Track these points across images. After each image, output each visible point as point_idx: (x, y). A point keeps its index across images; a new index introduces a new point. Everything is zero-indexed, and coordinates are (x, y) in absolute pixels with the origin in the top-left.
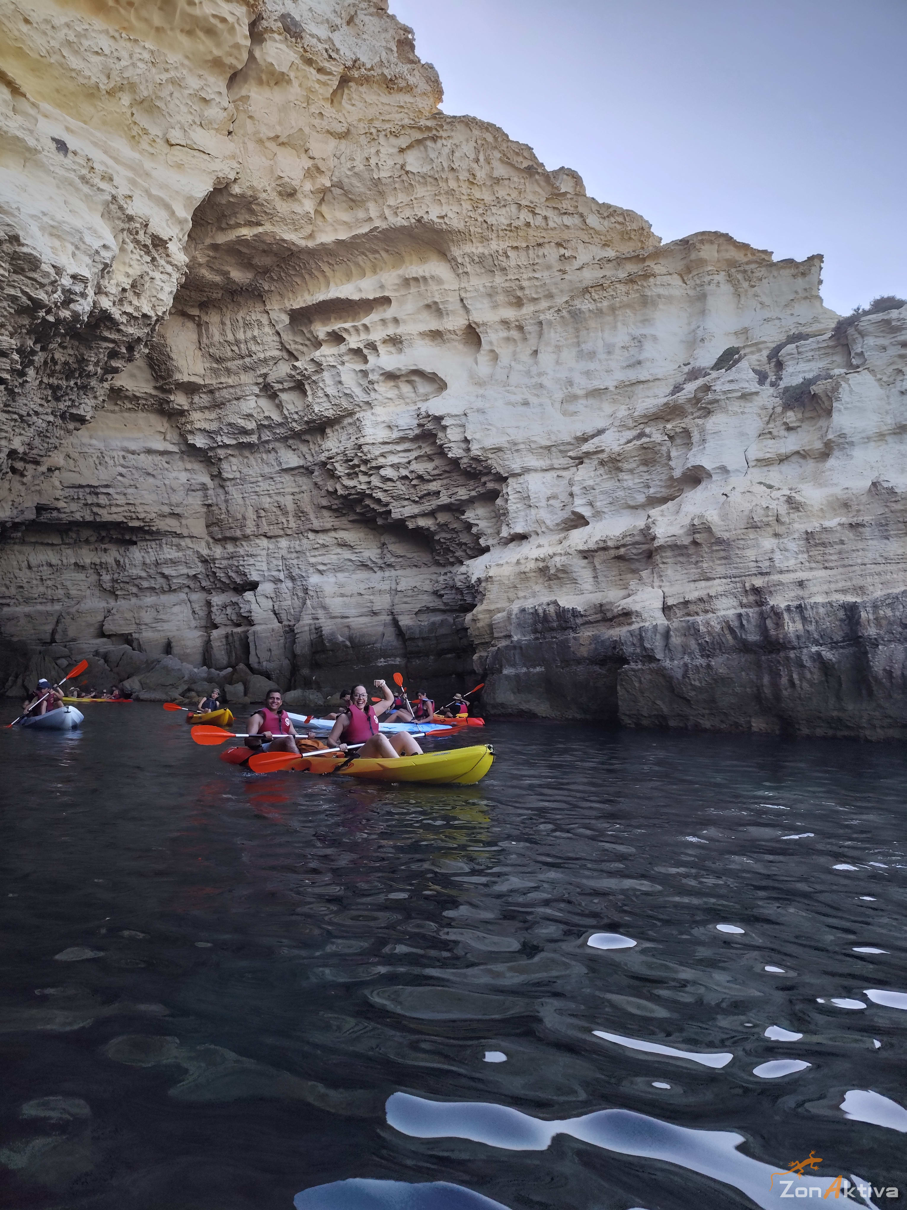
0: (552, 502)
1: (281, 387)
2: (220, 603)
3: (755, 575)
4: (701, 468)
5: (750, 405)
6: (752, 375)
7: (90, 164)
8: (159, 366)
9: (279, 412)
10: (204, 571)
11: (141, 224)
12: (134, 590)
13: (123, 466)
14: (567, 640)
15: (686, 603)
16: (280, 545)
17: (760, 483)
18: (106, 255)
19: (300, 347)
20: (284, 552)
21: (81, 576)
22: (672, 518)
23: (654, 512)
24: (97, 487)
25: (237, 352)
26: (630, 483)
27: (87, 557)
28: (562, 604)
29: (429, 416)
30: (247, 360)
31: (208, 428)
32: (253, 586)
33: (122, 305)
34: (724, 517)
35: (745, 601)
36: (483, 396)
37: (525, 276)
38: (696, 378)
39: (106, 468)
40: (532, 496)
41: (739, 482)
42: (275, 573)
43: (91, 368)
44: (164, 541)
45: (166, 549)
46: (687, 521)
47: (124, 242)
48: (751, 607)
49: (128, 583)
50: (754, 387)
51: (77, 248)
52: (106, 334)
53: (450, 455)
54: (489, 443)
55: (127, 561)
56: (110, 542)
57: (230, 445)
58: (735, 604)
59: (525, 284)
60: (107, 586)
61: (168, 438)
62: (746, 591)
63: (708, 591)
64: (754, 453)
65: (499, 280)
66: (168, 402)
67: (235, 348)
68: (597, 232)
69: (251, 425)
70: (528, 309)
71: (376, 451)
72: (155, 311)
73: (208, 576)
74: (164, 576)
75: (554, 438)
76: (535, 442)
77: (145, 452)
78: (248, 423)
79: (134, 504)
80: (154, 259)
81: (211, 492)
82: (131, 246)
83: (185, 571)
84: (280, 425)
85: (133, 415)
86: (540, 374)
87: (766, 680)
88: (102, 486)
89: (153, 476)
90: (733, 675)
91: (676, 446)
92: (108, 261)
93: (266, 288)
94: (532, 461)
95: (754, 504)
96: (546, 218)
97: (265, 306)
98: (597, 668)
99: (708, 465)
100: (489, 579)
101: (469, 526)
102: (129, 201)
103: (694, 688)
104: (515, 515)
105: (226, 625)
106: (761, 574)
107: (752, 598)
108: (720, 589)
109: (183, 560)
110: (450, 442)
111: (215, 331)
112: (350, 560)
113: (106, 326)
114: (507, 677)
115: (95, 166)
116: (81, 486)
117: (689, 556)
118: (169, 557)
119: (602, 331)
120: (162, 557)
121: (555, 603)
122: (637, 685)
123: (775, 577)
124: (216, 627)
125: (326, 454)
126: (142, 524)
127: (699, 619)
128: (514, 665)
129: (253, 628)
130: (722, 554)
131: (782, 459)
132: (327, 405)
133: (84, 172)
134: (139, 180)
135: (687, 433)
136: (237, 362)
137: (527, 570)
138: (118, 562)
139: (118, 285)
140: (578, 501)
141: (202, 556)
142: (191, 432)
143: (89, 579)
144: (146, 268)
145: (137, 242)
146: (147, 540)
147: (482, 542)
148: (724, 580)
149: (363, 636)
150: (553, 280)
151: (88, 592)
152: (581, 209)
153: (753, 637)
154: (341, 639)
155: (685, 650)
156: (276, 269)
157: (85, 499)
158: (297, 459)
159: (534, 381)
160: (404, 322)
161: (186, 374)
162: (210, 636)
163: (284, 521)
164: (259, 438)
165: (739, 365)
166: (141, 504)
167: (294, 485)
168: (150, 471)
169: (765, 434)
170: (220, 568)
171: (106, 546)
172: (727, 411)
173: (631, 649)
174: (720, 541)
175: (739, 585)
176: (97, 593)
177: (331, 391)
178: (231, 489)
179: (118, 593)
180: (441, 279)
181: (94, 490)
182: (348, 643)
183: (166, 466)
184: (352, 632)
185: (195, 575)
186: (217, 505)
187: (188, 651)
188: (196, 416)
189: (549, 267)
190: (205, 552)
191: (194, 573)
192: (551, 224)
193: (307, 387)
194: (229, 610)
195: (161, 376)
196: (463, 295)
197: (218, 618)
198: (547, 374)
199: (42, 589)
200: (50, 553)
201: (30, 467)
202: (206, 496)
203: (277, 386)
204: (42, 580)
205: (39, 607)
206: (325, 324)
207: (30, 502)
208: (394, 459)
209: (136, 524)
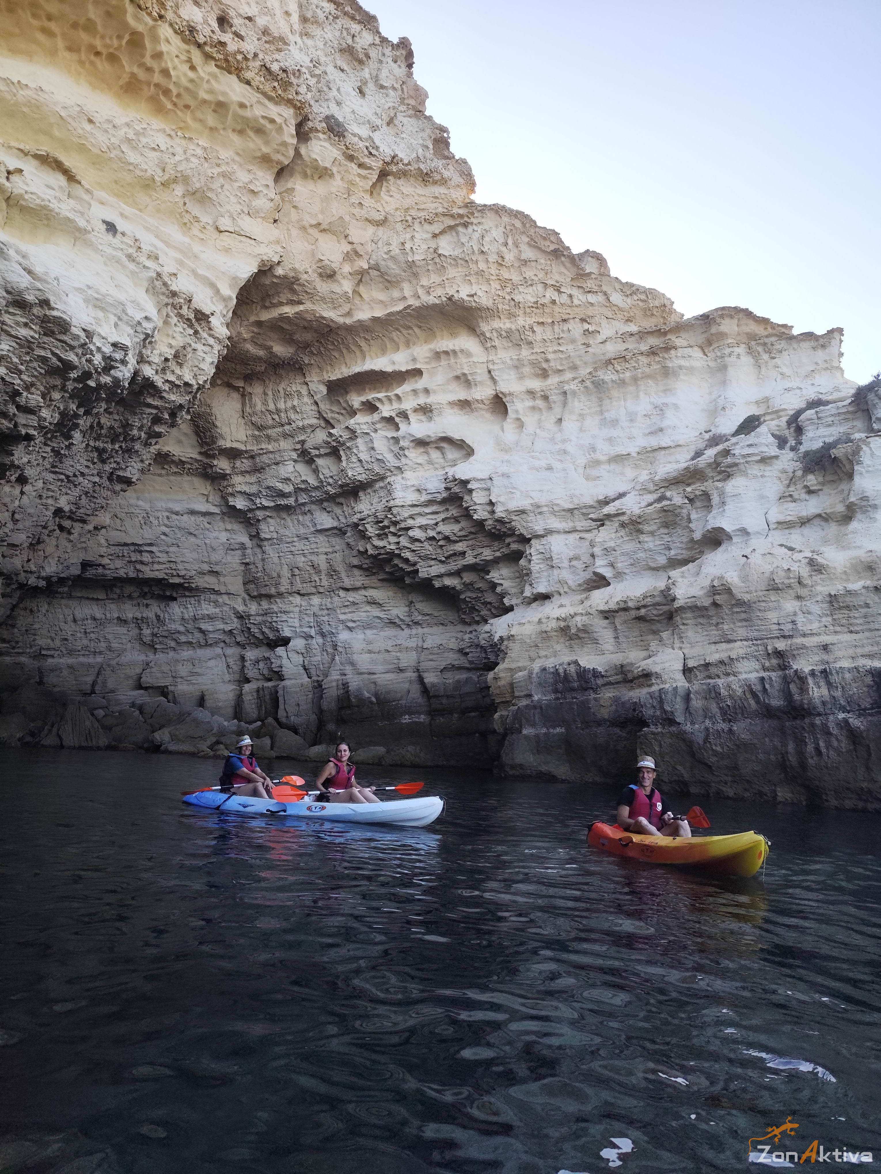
0: (574, 563)
1: (317, 452)
2: (253, 658)
3: (778, 638)
4: (721, 530)
5: (768, 468)
6: (771, 439)
7: (137, 244)
8: (204, 433)
9: (315, 476)
10: (239, 626)
11: (185, 299)
12: (173, 644)
13: (166, 526)
14: (587, 701)
15: (707, 665)
16: (312, 602)
17: (781, 545)
18: (148, 326)
19: (336, 416)
20: (316, 609)
21: (123, 630)
22: (693, 579)
23: (675, 574)
24: (141, 545)
25: (278, 420)
26: (651, 545)
27: (130, 611)
28: (582, 663)
29: (456, 480)
30: (287, 427)
31: (248, 491)
32: (285, 642)
33: (165, 374)
34: (745, 578)
35: (767, 664)
36: (508, 461)
37: (550, 349)
38: (717, 445)
39: (151, 528)
40: (555, 557)
41: (760, 544)
42: (306, 630)
43: (135, 432)
44: (202, 598)
45: (204, 605)
46: (707, 583)
47: (168, 316)
48: (774, 671)
49: (166, 637)
50: (774, 451)
51: (120, 319)
52: (150, 400)
53: (475, 517)
54: (513, 505)
55: (166, 616)
56: (152, 598)
57: (268, 507)
58: (757, 667)
59: (550, 356)
60: (147, 639)
61: (210, 500)
62: (769, 654)
63: (729, 653)
64: (775, 516)
65: (525, 353)
66: (211, 467)
67: (276, 417)
68: (620, 309)
69: (288, 488)
70: (553, 380)
71: (406, 513)
72: (196, 380)
73: (243, 631)
74: (201, 630)
75: (576, 501)
76: (558, 505)
77: (188, 513)
78: (286, 486)
79: (175, 562)
80: (196, 332)
81: (249, 551)
82: (174, 320)
83: (222, 626)
84: (316, 488)
85: (179, 478)
86: (564, 441)
87: (791, 747)
88: (145, 545)
89: (195, 535)
90: (756, 741)
91: (696, 508)
92: (149, 332)
93: (306, 362)
94: (555, 523)
95: (775, 566)
96: (571, 296)
97: (305, 378)
98: (617, 730)
99: (728, 526)
100: (511, 637)
101: (493, 586)
102: (173, 278)
103: (715, 753)
104: (538, 575)
105: (257, 680)
106: (784, 637)
107: (774, 661)
108: (741, 652)
109: (220, 616)
110: (476, 504)
111: (258, 401)
112: (379, 618)
113: (149, 393)
114: (527, 737)
115: (142, 246)
116: (126, 544)
117: (709, 617)
118: (206, 612)
119: (625, 400)
120: (199, 612)
121: (576, 662)
122: (657, 749)
123: (799, 641)
124: (248, 681)
125: (358, 516)
126: (182, 581)
127: (720, 682)
128: (534, 725)
129: (283, 683)
130: (743, 616)
131: (804, 522)
132: (360, 470)
133: (131, 251)
134: (186, 261)
135: (706, 496)
136: (276, 430)
137: (549, 629)
138: (158, 617)
139: (160, 355)
140: (599, 562)
141: (238, 612)
142: (232, 495)
143: (130, 633)
144: (188, 340)
145: (181, 316)
146: (186, 596)
147: (506, 601)
148: (745, 643)
149: (388, 692)
150: (577, 353)
151: (129, 645)
152: (604, 288)
153: (776, 702)
154: (367, 695)
155: (706, 713)
156: (316, 344)
157: (130, 557)
158: (331, 521)
159: (557, 447)
160: (435, 392)
161: (228, 440)
162: (242, 690)
163: (317, 579)
164: (296, 501)
165: (758, 430)
166: (182, 562)
167: (327, 545)
168: (192, 530)
169: (785, 497)
170: (254, 624)
171: (148, 602)
172: (746, 475)
173: (651, 712)
174: (740, 603)
175: (760, 648)
176: (137, 646)
177: (364, 456)
178: (268, 548)
179: (156, 646)
180: (470, 352)
181: (138, 548)
182: (374, 699)
183: (208, 526)
184: (378, 688)
185: (230, 631)
186: (254, 564)
187: (220, 704)
188: (237, 479)
189: (573, 341)
190: (241, 608)
191: (230, 628)
192: (576, 302)
193: (342, 453)
194: (261, 665)
195: (206, 443)
196: (491, 367)
197: (251, 673)
198: (570, 441)
199: (85, 642)
200: (95, 607)
201: (77, 525)
202: (244, 555)
203: (314, 452)
204: (86, 633)
205: (82, 659)
206: (360, 395)
207: (76, 559)
208: (422, 521)
209: (176, 580)
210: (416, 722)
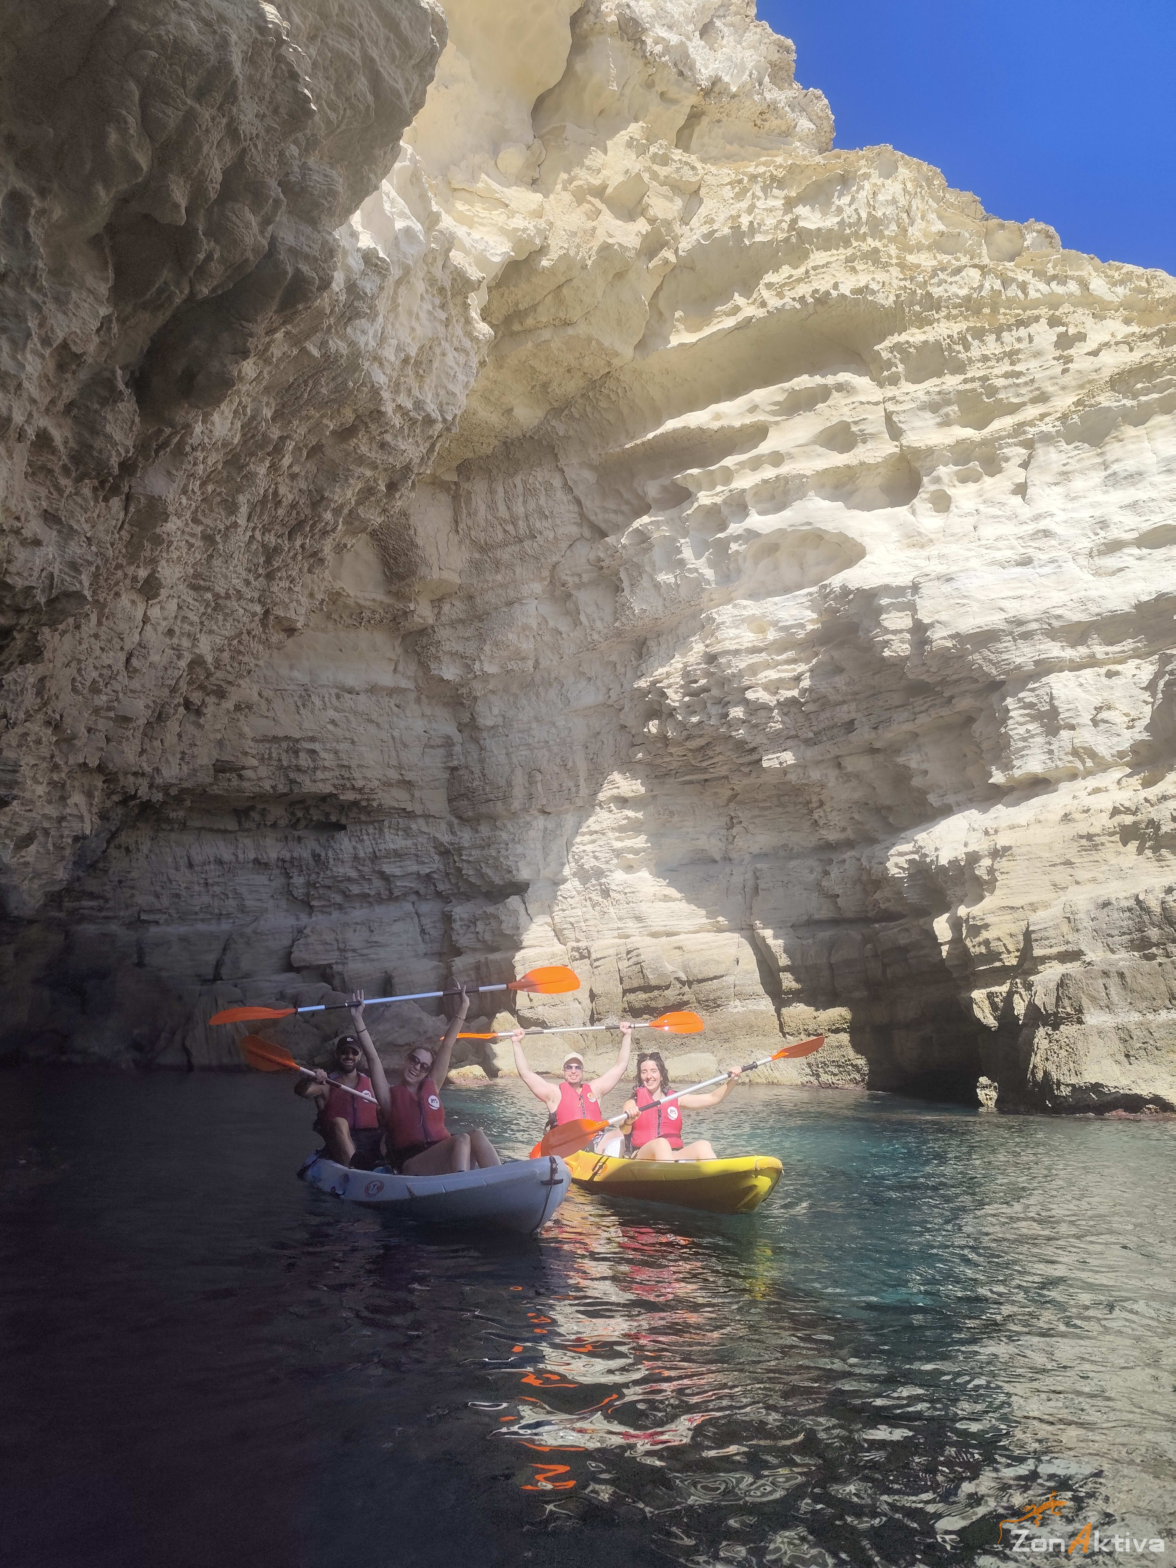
0: (1106, 715)
1: (577, 581)
2: (465, 916)
8: (395, 559)
9: (569, 620)
10: (442, 867)
12: (338, 899)
13: (336, 709)
16: (563, 824)
19: (612, 516)
20: (570, 835)
21: (262, 879)
24: (298, 740)
25: (513, 533)
27: (273, 850)
29: (851, 592)
30: (528, 544)
31: (461, 649)
32: (522, 888)
36: (941, 556)
37: (996, 371)
39: (312, 712)
40: (1062, 707)
42: (554, 868)
44: (386, 823)
45: (388, 835)
49: (329, 887)
53: (887, 653)
54: (968, 624)
55: (330, 854)
56: (306, 827)
57: (493, 675)
59: (1000, 382)
60: (299, 893)
61: (400, 668)
65: (952, 382)
66: (405, 613)
67: (510, 528)
68: (1105, 305)
69: (526, 643)
70: (1002, 424)
71: (742, 663)
72: (441, 412)
73: (448, 874)
74: (383, 876)
75: (1094, 609)
76: (1059, 617)
77: (367, 691)
78: (522, 639)
79: (349, 767)
81: (458, 749)
83: (414, 868)
84: (572, 639)
85: (354, 635)
86: (1039, 517)
88: (304, 739)
89: (378, 725)
93: (561, 434)
94: (1055, 650)
96: (1024, 285)
97: (557, 460)
101: (905, 776)
104: (1021, 744)
105: (474, 950)
109: (413, 851)
110: (887, 631)
111: (480, 504)
116: (275, 739)
118: (392, 846)
119: (1151, 439)
120: (382, 847)
124: (458, 952)
125: (649, 676)
126: (359, 797)
128: (1109, 1008)
129: (521, 954)
132: (655, 599)
136: (509, 549)
137: (1093, 830)
138: (316, 857)
141: (442, 844)
142: (436, 658)
143: (273, 884)
146: (360, 822)
147: (932, 798)
149: (704, 963)
150: (1048, 373)
151: (271, 904)
152: (1074, 273)
154: (670, 968)
156: (580, 401)
157: (280, 760)
158: (593, 691)
159: (1031, 528)
160: (791, 456)
161: (435, 568)
162: (449, 967)
163: (572, 786)
164: (536, 662)
166: (359, 766)
167: (586, 731)
168: (374, 716)
170: (469, 862)
171: (300, 833)
176: (283, 903)
178: (489, 742)
179: (313, 903)
180: (853, 388)
181: (293, 746)
182: (682, 975)
183: (395, 709)
184: (687, 956)
185: (428, 875)
186: (467, 767)
188: (443, 633)
189: (1037, 354)
190: (445, 838)
191: (428, 871)
192: (1033, 294)
193: (623, 575)
194: (480, 927)
195: (398, 575)
196: (891, 407)
197: (463, 939)
198: (1051, 515)
199: (206, 899)
200: (221, 844)
201: (211, 700)
202: (450, 755)
203: (571, 580)
204: (206, 884)
205: (201, 927)
206: (654, 477)
207: (205, 756)
208: (772, 675)
209: (350, 796)
210: (754, 1012)
